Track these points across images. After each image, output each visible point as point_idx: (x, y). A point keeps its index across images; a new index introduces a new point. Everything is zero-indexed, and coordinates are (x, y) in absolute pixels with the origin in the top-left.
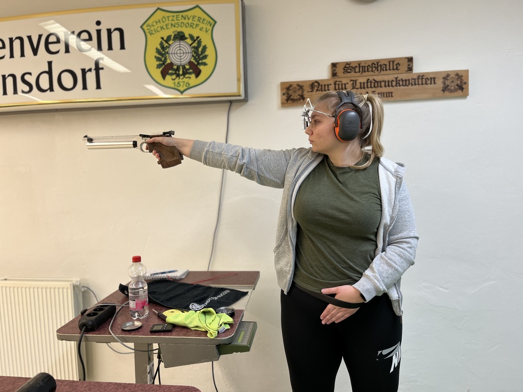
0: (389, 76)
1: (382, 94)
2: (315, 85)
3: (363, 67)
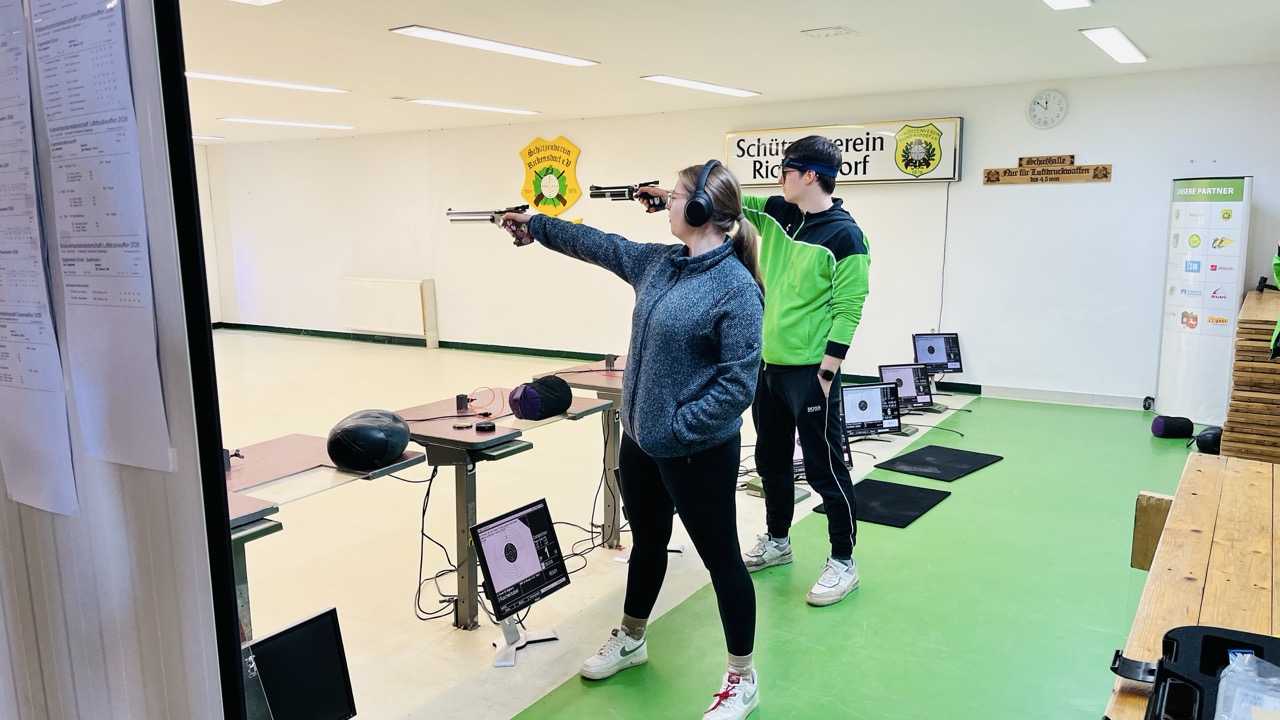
0: (1058, 167)
1: (1051, 180)
2: (1008, 172)
3: (1040, 161)
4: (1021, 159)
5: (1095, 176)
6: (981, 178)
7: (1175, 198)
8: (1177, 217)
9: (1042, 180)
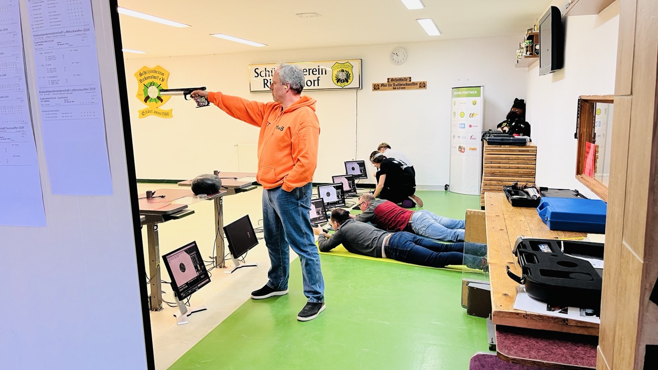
0: (404, 83)
1: (402, 88)
2: (382, 85)
3: (397, 80)
4: (388, 79)
5: (420, 87)
6: (371, 87)
7: (453, 96)
8: (455, 104)
9: (398, 88)
